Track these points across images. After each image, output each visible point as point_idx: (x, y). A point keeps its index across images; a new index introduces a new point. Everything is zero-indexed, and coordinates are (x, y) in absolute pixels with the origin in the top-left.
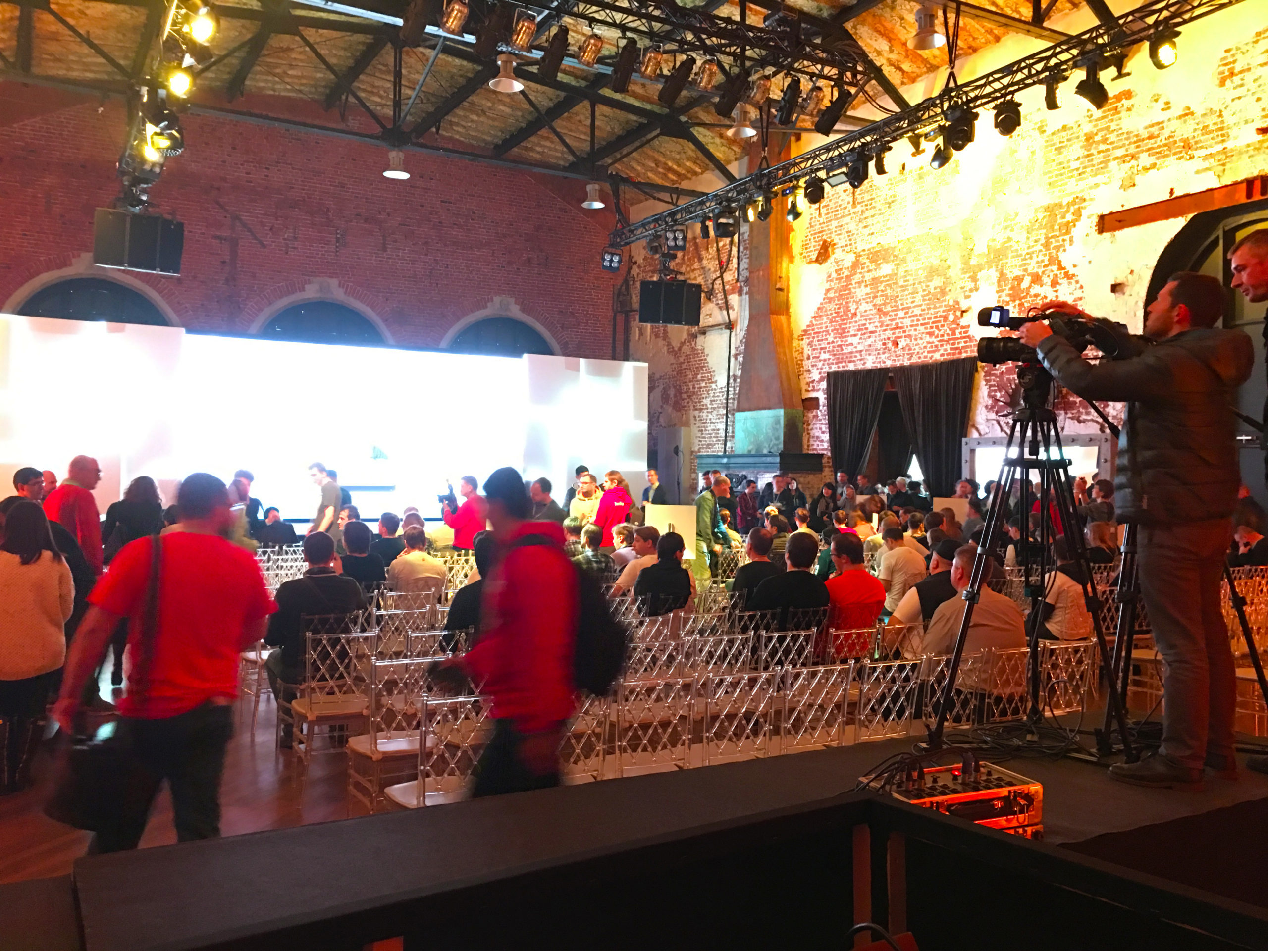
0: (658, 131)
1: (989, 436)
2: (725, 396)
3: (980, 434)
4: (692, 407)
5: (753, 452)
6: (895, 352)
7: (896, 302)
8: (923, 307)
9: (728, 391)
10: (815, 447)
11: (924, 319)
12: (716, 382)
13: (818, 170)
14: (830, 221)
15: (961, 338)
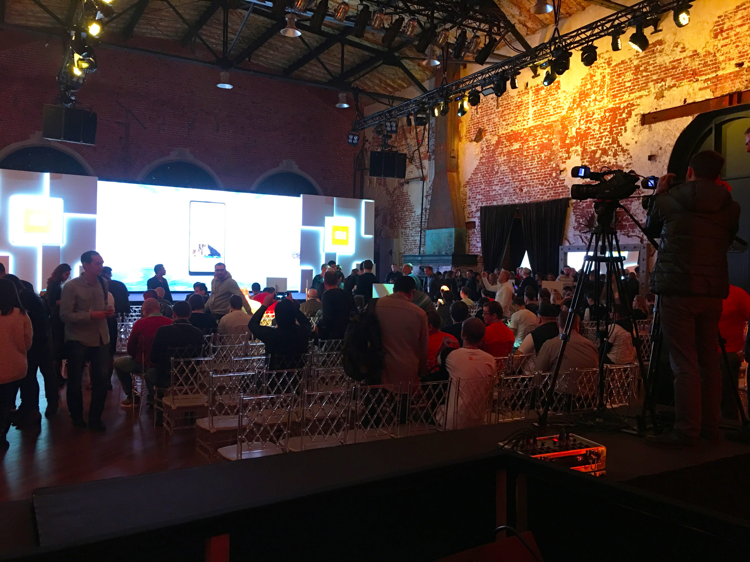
0: (381, 62)
1: (575, 244)
2: (420, 220)
3: (570, 244)
4: (400, 227)
5: (436, 254)
6: (520, 195)
7: (522, 165)
8: (538, 168)
9: (422, 217)
10: (473, 251)
11: (538, 176)
12: (415, 212)
13: (477, 86)
14: (483, 117)
15: (560, 187)
